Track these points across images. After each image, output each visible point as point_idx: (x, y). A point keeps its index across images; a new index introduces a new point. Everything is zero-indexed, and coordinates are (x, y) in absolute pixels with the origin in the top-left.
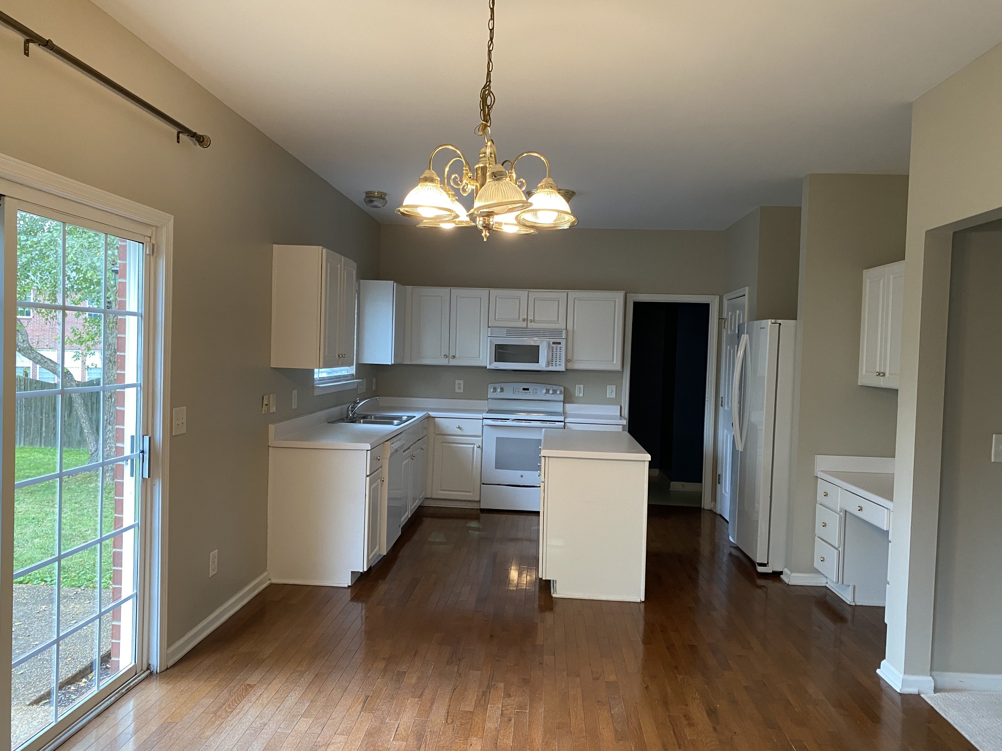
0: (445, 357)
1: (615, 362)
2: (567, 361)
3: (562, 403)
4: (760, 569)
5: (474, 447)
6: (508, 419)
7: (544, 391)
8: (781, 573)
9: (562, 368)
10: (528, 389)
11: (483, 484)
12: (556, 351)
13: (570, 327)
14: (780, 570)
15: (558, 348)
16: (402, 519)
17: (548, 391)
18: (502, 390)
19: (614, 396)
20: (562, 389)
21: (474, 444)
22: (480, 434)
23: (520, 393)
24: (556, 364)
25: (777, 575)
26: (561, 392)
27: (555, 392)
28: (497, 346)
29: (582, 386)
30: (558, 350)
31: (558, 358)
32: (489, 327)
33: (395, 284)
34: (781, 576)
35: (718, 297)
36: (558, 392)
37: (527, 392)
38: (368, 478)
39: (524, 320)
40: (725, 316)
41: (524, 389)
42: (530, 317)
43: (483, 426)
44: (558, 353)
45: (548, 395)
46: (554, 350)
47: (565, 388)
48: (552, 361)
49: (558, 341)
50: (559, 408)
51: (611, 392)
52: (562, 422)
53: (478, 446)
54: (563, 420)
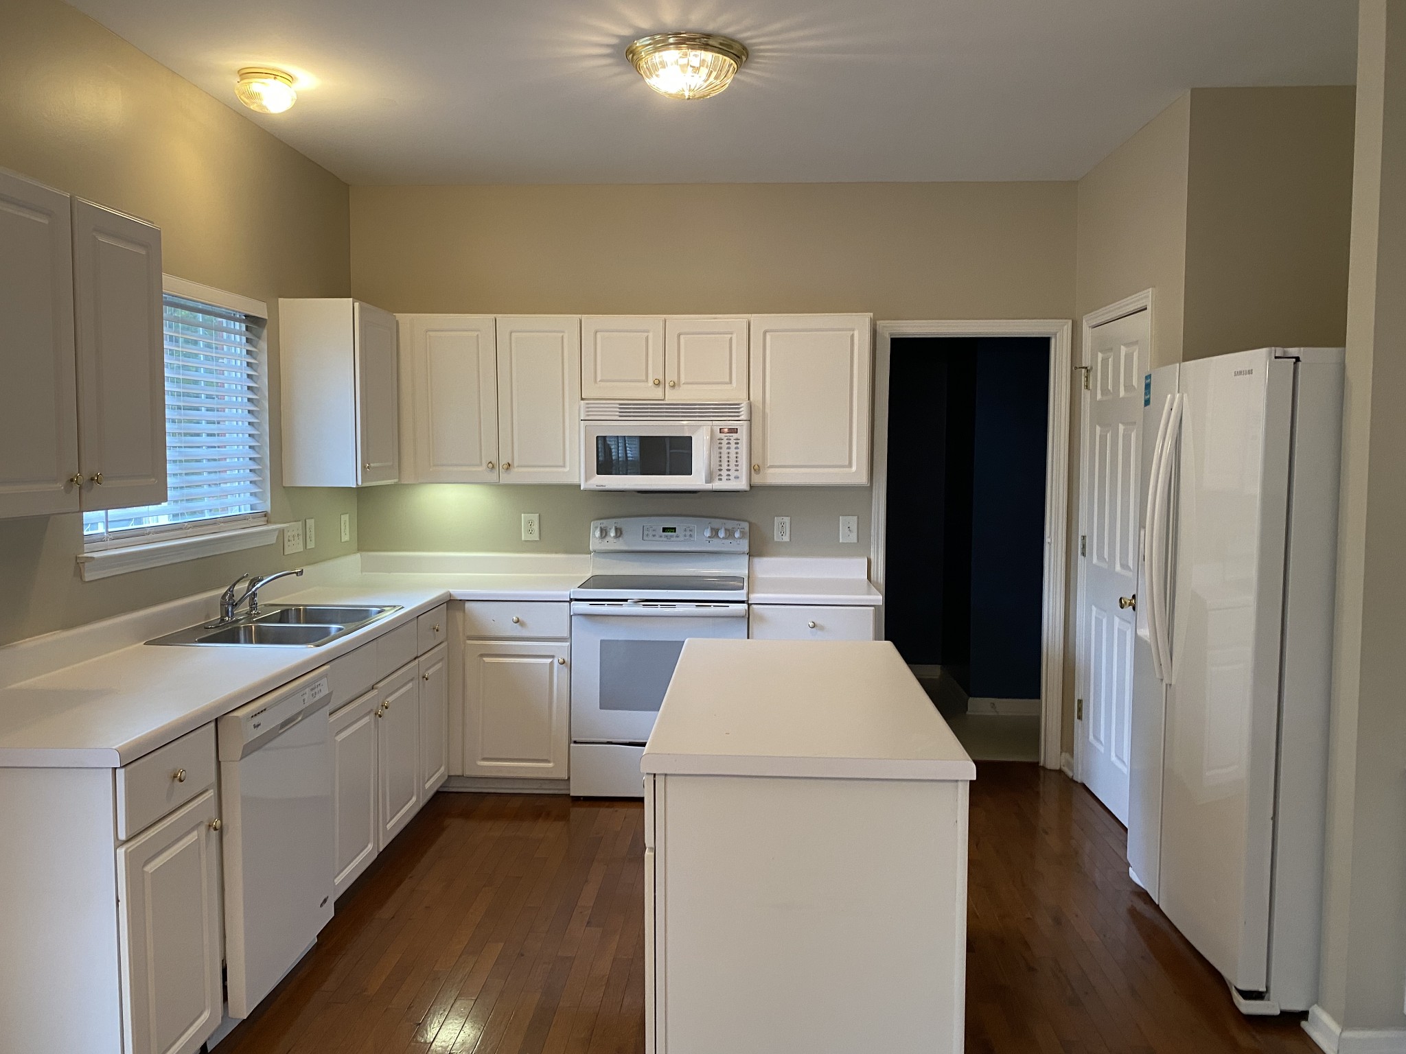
0: (490, 465)
1: (854, 469)
2: (753, 469)
3: (747, 556)
4: (1248, 1007)
5: (552, 663)
6: (626, 600)
7: (708, 533)
8: (1304, 1015)
9: (742, 484)
10: (674, 530)
11: (575, 742)
12: (729, 448)
13: (756, 395)
14: (1299, 1007)
15: (733, 442)
16: (337, 881)
17: (715, 532)
18: (619, 533)
19: (853, 538)
20: (746, 526)
21: (553, 657)
22: (566, 634)
23: (657, 538)
24: (729, 475)
25: (1292, 1021)
26: (743, 533)
27: (730, 534)
28: (599, 438)
29: (787, 520)
30: (733, 446)
31: (733, 463)
32: (582, 399)
33: (357, 304)
34: (1304, 1024)
35: (1070, 322)
36: (737, 535)
37: (672, 536)
38: (121, 851)
39: (658, 384)
40: (1086, 362)
41: (665, 530)
42: (671, 376)
43: (571, 616)
44: (733, 451)
45: (715, 541)
46: (724, 445)
47: (751, 524)
48: (720, 470)
49: (734, 424)
50: (738, 568)
51: (847, 529)
52: (743, 602)
53: (561, 661)
54: (745, 599)
